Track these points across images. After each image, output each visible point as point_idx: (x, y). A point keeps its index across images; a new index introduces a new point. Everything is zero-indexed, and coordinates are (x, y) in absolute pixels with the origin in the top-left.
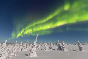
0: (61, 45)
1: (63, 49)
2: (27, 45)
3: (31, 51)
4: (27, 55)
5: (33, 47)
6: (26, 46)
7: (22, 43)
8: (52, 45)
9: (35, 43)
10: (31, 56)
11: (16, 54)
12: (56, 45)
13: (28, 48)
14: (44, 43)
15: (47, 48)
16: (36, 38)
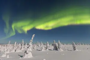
0: (57, 46)
1: (59, 49)
2: (22, 45)
3: (26, 52)
4: (22, 57)
5: (28, 48)
6: (20, 46)
7: (17, 44)
8: (48, 45)
9: (31, 44)
10: (26, 56)
11: (8, 56)
12: (53, 45)
13: (23, 49)
14: (40, 43)
15: (43, 48)
16: (32, 38)
